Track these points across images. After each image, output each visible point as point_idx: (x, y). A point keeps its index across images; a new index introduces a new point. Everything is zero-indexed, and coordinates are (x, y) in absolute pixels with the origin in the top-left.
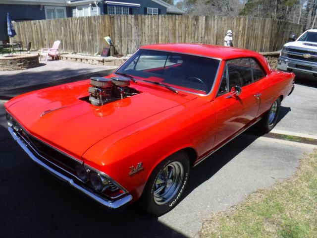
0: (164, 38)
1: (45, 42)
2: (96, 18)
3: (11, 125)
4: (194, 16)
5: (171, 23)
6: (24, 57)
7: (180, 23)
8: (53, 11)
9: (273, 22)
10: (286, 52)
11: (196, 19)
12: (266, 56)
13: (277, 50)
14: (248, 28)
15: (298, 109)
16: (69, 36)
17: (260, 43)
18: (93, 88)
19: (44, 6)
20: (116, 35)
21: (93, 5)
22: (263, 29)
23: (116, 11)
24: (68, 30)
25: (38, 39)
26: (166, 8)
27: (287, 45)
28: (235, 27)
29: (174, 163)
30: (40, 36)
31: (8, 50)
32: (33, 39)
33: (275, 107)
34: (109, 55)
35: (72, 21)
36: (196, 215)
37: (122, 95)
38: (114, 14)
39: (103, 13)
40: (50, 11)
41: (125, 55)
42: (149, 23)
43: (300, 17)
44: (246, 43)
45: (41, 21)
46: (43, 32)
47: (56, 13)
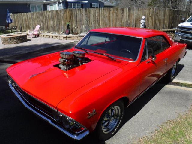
0: (103, 22)
1: (31, 26)
2: (61, 10)
3: (11, 83)
4: (121, 8)
5: (107, 13)
6: (18, 36)
7: (113, 13)
8: (35, 7)
9: (171, 10)
10: (179, 30)
11: (123, 10)
12: (167, 32)
13: (173, 28)
14: (155, 15)
15: (189, 65)
16: (45, 22)
17: (163, 24)
18: (62, 59)
19: (29, 4)
20: (74, 21)
21: (59, 3)
22: (164, 15)
23: (73, 6)
24: (45, 18)
25: (26, 24)
26: (103, 3)
27: (180, 25)
28: (147, 14)
29: (115, 107)
30: (27, 22)
31: (8, 31)
32: (23, 24)
33: (175, 66)
34: (69, 33)
35: (46, 13)
36: (129, 139)
37: (80, 63)
38: (72, 7)
39: (65, 8)
40: (33, 7)
41: (79, 33)
42: (94, 13)
43: (186, 6)
44: (154, 24)
45: (28, 13)
46: (29, 20)
47: (37, 8)
